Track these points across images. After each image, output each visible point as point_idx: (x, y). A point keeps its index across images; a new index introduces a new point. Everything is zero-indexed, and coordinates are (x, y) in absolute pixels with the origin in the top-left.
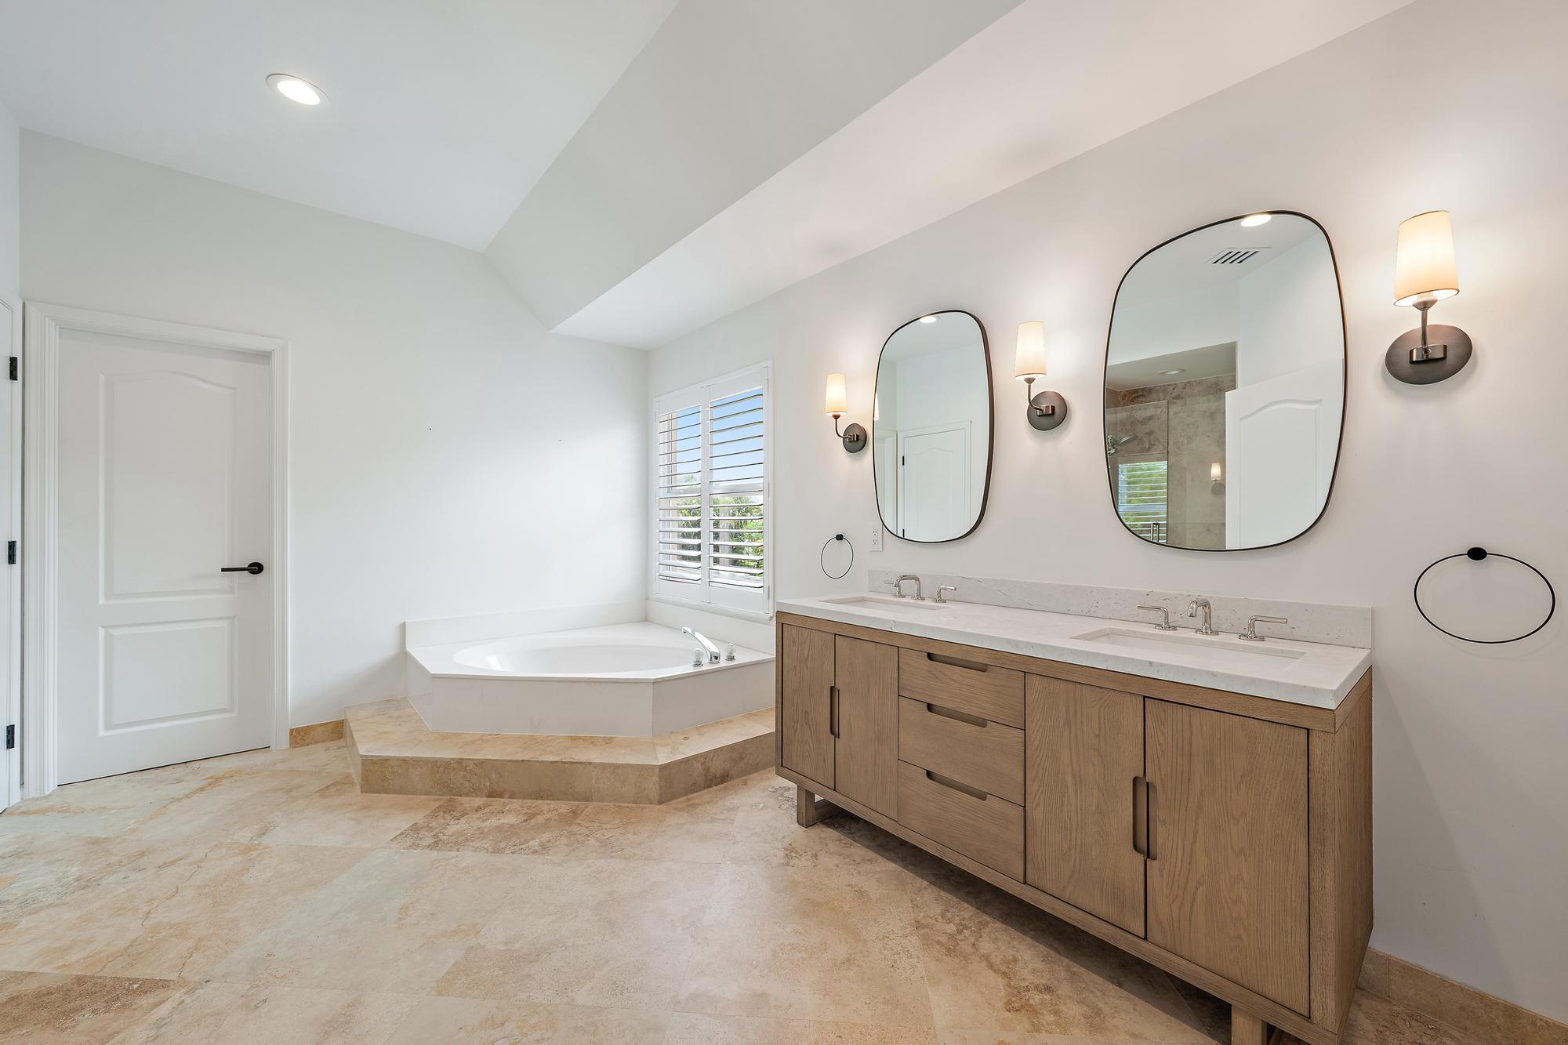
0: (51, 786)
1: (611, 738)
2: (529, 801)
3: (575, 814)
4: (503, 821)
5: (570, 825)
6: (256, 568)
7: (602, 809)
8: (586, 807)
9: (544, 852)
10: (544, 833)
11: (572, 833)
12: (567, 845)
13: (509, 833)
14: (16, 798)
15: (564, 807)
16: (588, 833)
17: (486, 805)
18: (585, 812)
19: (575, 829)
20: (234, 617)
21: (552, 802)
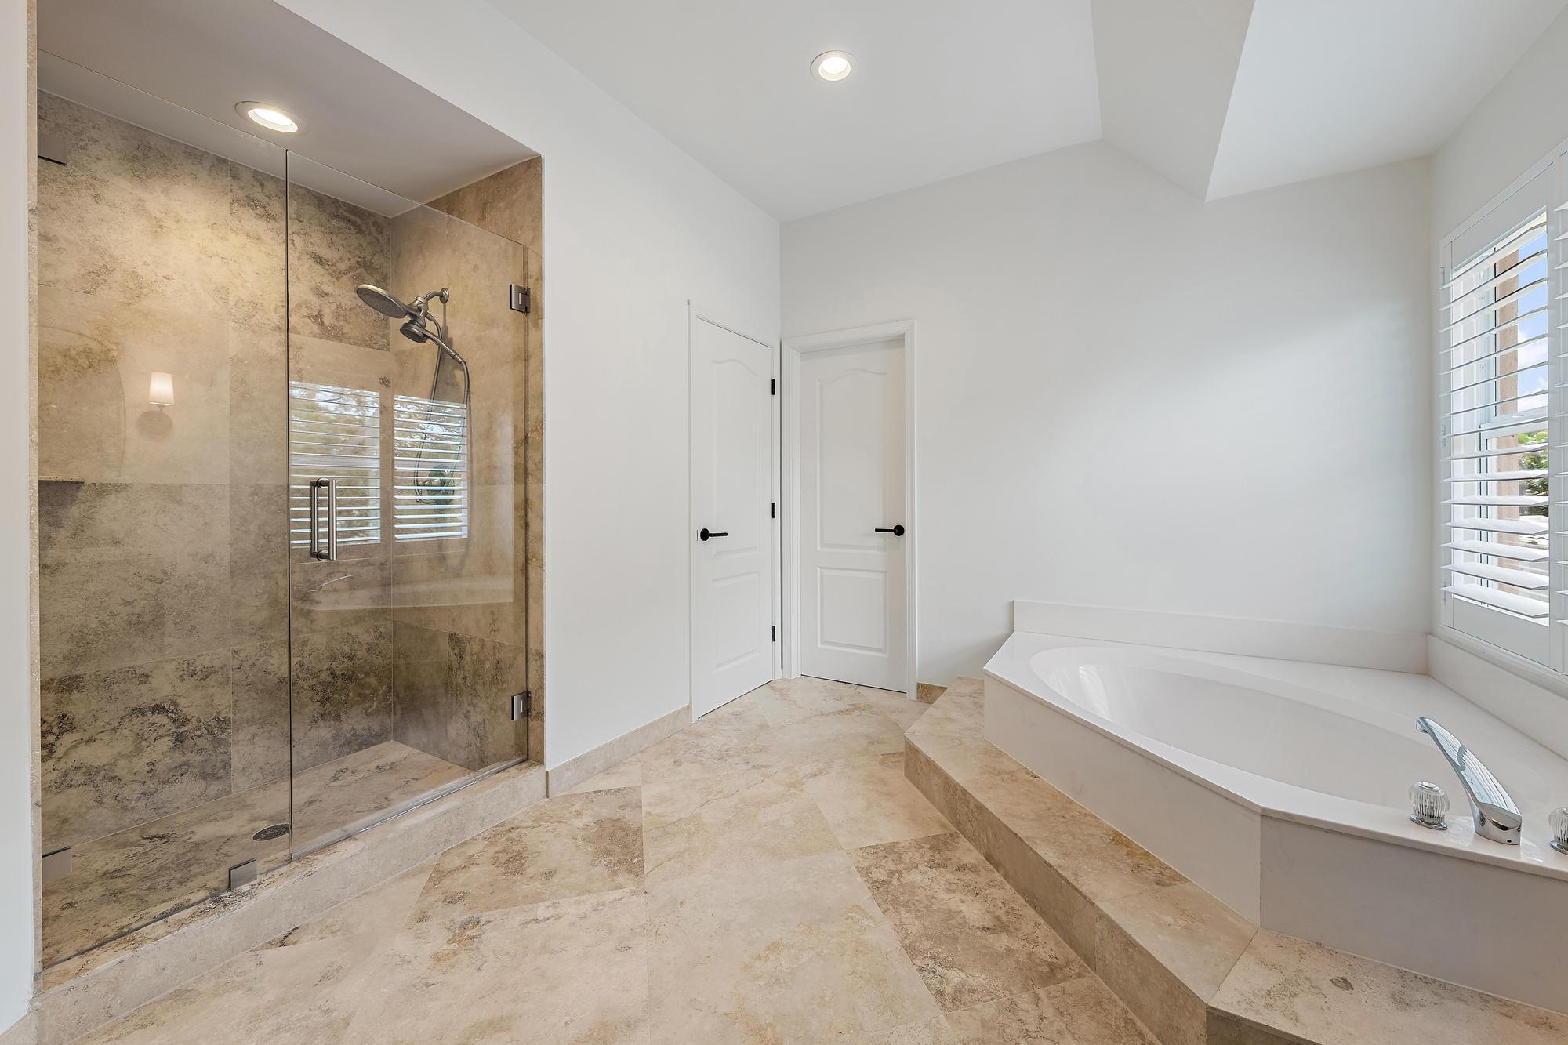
0: (796, 674)
1: (1177, 878)
2: (1022, 900)
3: (1052, 973)
4: (963, 907)
5: (1025, 989)
6: (899, 531)
7: (1099, 1002)
8: (1079, 976)
9: (949, 1004)
10: (983, 969)
11: (1012, 1008)
12: (983, 1022)
13: (949, 933)
14: (778, 676)
15: (1049, 947)
16: (1032, 1028)
17: (974, 869)
18: (1067, 984)
19: (1024, 1001)
20: (886, 572)
21: (1046, 926)
